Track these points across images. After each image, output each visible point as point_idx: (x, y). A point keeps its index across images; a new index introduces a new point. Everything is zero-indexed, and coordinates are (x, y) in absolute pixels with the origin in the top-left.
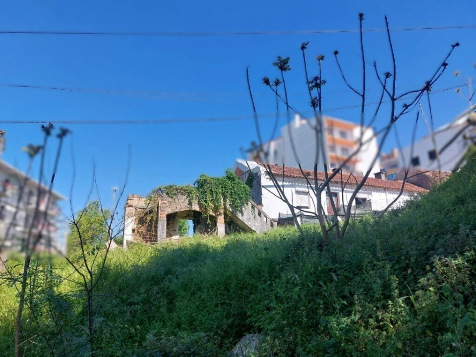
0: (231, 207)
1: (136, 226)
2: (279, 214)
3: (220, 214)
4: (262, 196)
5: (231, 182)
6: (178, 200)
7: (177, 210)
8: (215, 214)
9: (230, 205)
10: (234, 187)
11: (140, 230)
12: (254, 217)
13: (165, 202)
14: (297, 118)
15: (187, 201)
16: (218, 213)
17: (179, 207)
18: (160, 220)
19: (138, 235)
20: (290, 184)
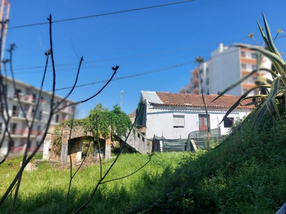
0: (117, 132)
1: (52, 146)
2: (154, 135)
3: (108, 138)
4: (147, 121)
5: (117, 114)
6: (77, 129)
7: (76, 137)
8: (104, 138)
9: (116, 131)
10: (118, 119)
11: (55, 149)
12: (135, 139)
13: (67, 131)
14: (221, 45)
15: (83, 130)
16: (107, 137)
17: (77, 134)
18: (63, 144)
19: (53, 153)
20: (170, 110)
